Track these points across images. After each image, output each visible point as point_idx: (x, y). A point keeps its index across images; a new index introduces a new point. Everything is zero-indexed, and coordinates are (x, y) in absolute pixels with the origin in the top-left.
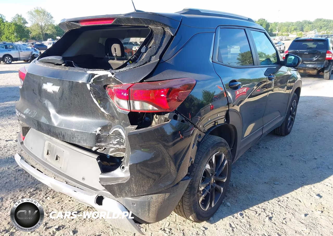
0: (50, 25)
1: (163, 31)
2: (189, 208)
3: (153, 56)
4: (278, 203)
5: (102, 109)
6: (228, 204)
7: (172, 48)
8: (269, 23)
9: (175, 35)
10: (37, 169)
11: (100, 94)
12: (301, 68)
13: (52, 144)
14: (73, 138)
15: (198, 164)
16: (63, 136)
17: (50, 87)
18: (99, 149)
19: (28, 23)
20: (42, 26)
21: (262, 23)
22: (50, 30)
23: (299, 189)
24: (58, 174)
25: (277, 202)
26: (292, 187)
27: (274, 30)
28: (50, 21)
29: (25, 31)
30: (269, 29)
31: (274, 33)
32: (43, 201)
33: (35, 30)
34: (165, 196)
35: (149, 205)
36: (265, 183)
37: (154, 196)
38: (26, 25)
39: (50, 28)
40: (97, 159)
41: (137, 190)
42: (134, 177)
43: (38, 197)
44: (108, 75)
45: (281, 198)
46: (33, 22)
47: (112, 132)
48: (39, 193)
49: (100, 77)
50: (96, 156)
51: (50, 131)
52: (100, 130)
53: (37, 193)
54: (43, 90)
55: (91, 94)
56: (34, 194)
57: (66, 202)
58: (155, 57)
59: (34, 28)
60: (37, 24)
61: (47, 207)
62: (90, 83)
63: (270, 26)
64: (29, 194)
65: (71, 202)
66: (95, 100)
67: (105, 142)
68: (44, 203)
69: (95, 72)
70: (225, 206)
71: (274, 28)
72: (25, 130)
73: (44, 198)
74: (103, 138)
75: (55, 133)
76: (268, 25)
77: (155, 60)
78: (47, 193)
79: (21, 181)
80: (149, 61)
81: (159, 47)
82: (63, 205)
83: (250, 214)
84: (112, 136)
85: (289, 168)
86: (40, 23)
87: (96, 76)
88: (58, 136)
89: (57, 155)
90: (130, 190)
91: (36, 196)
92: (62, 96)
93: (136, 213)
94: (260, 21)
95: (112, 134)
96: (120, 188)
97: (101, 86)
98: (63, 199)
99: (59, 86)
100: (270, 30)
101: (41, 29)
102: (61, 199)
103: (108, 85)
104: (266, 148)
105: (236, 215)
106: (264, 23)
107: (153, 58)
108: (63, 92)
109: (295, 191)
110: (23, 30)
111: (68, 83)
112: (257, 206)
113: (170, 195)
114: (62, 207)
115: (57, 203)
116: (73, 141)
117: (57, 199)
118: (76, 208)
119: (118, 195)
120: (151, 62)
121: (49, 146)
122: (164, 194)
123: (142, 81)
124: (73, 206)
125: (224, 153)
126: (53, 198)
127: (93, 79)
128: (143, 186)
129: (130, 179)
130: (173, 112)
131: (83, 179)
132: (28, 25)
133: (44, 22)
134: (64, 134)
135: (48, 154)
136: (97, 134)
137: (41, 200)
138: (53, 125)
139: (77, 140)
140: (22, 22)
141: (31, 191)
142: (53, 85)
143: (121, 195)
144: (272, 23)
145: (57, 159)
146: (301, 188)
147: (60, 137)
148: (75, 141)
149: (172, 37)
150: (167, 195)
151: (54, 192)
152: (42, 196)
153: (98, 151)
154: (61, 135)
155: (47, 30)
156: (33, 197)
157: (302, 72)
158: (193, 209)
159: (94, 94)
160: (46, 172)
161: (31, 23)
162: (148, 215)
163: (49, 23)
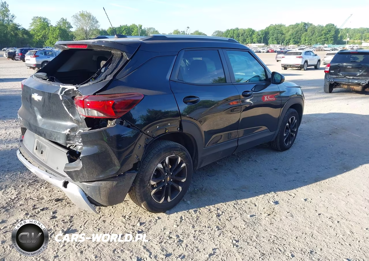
0: (95, 30)
1: (121, 55)
2: (140, 198)
3: (109, 75)
4: (235, 205)
5: (70, 115)
6: (189, 202)
7: (126, 69)
8: (338, 29)
9: (130, 59)
10: (29, 161)
11: (69, 103)
12: (344, 83)
13: (39, 141)
14: (51, 136)
15: (149, 162)
16: (45, 135)
17: (36, 97)
18: (71, 146)
19: (72, 27)
20: (87, 30)
21: (330, 29)
22: (94, 35)
23: (260, 196)
24: (42, 165)
25: (233, 204)
26: (256, 194)
27: (344, 38)
28: (95, 25)
29: (69, 35)
30: (339, 35)
31: (344, 40)
32: (37, 190)
33: (79, 35)
34: (113, 184)
35: (99, 189)
36: (234, 189)
37: (103, 183)
38: (71, 30)
39: (95, 32)
40: (67, 154)
41: (88, 176)
42: (85, 166)
43: (34, 187)
44: (74, 89)
45: (239, 202)
46: (78, 26)
47: (77, 133)
48: (36, 184)
49: (69, 90)
50: (66, 151)
51: (36, 130)
52: (69, 131)
53: (35, 184)
54: (32, 99)
55: (63, 103)
56: (32, 185)
57: (56, 192)
58: (110, 76)
59: (79, 33)
60: (82, 29)
61: (39, 194)
62: (61, 95)
63: (341, 32)
64: (27, 184)
65: (60, 192)
66: (65, 107)
67: (73, 140)
68: (38, 192)
69: (65, 87)
70: (185, 204)
71: (345, 35)
72: (24, 130)
73: (39, 188)
74: (71, 137)
75: (40, 132)
76: (337, 31)
77: (109, 78)
78: (42, 185)
79: (25, 175)
80: (105, 79)
81: (115, 68)
82: (52, 194)
83: (203, 211)
84: (78, 136)
85: (266, 179)
86: (85, 28)
87: (66, 90)
88: (41, 135)
89: (42, 150)
90: (84, 177)
91: (33, 186)
92: (44, 103)
93: (90, 195)
94: (328, 27)
95: (78, 134)
96: (76, 174)
97: (70, 97)
98: (53, 190)
99: (42, 96)
100: (339, 37)
101: (85, 33)
102: (53, 189)
103: (76, 96)
104: (255, 160)
105: (190, 211)
106: (333, 29)
107: (108, 77)
108: (45, 101)
109: (257, 197)
110: (68, 34)
111: (47, 94)
112: (213, 206)
113: (117, 183)
114: (51, 195)
115: (48, 192)
116: (51, 139)
117: (49, 189)
118: (61, 197)
119: (75, 179)
120: (106, 80)
121: (38, 143)
122: (112, 182)
123: (94, 94)
124: (59, 195)
125: (180, 157)
126: (46, 188)
127: (64, 91)
128: (92, 174)
129: (82, 167)
130: (119, 119)
131: (57, 168)
132: (73, 30)
133: (89, 26)
134: (45, 133)
135: (36, 149)
136: (67, 134)
137: (36, 189)
138: (38, 126)
139: (54, 138)
140: (67, 26)
141: (31, 182)
142: (38, 95)
143: (77, 180)
144: (343, 29)
145: (42, 153)
146: (263, 195)
147: (43, 136)
148: (52, 139)
149: (128, 61)
150: (115, 183)
151: (48, 184)
152: (38, 187)
153: (71, 148)
154: (43, 134)
155: (91, 35)
156: (31, 187)
157: (345, 87)
158: (143, 199)
159: (65, 103)
160: (34, 163)
161: (76, 28)
162: (100, 198)
163: (94, 28)
